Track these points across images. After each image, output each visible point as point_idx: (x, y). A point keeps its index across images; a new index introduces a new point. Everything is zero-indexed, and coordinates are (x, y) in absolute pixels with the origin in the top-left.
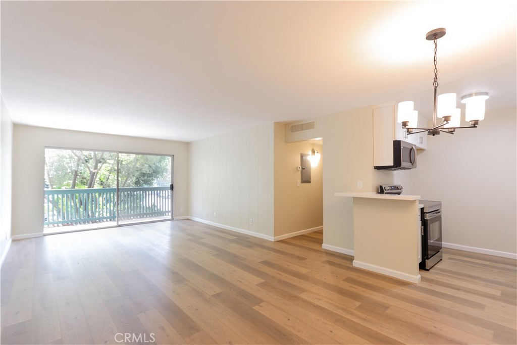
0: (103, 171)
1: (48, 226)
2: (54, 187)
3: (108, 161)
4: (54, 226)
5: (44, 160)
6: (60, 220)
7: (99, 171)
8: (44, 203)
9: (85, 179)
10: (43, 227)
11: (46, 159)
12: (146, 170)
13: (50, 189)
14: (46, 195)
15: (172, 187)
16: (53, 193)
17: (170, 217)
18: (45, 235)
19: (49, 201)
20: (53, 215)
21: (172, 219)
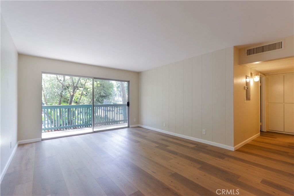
0: (77, 94)
1: (45, 131)
2: (48, 104)
3: (79, 88)
4: (49, 131)
5: (42, 87)
6: (53, 127)
7: (75, 94)
8: (42, 114)
9: (66, 99)
10: (41, 132)
11: (43, 86)
12: (103, 94)
13: (45, 105)
14: (43, 110)
15: (128, 104)
16: (48, 107)
17: (127, 126)
18: (43, 140)
19: (45, 113)
20: (48, 124)
21: (128, 127)
